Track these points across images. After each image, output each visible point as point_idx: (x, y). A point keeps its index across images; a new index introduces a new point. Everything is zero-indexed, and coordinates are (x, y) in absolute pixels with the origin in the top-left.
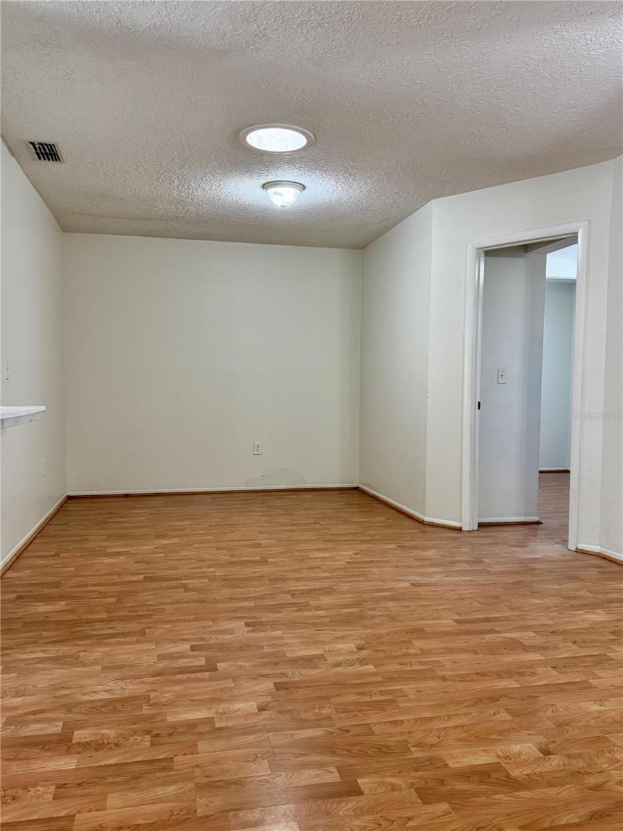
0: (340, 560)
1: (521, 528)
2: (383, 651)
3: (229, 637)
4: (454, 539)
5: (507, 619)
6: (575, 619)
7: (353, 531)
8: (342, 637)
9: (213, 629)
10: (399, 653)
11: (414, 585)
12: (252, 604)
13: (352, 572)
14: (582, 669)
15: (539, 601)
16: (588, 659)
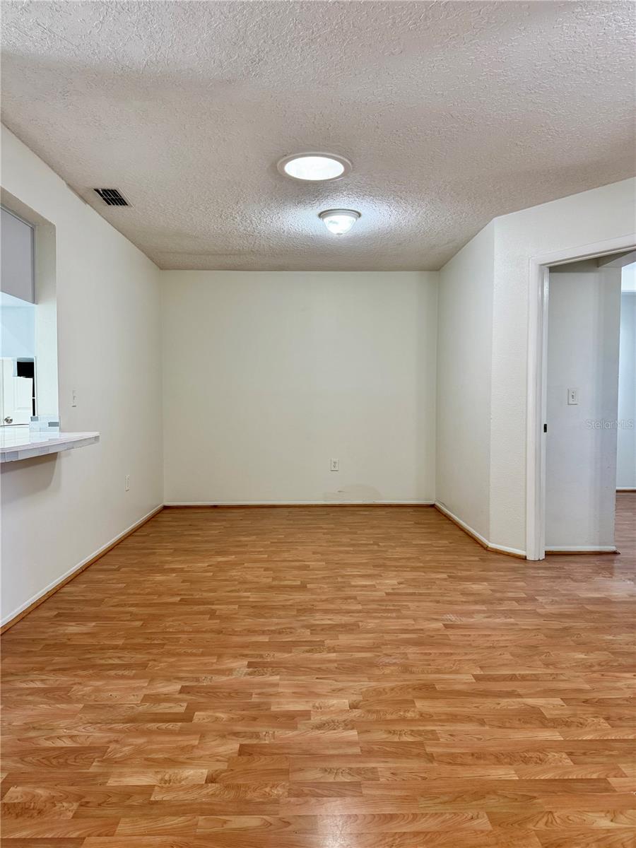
0: (381, 590)
1: (594, 559)
2: (378, 711)
3: (224, 679)
4: (514, 570)
5: (536, 678)
6: (619, 684)
7: (408, 555)
8: (340, 690)
9: (215, 667)
10: (394, 717)
11: (446, 626)
12: (265, 639)
13: (386, 606)
14: (605, 760)
15: (583, 656)
16: (617, 745)
